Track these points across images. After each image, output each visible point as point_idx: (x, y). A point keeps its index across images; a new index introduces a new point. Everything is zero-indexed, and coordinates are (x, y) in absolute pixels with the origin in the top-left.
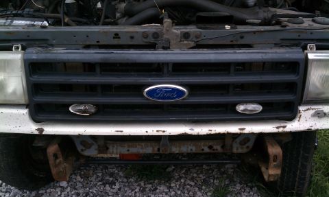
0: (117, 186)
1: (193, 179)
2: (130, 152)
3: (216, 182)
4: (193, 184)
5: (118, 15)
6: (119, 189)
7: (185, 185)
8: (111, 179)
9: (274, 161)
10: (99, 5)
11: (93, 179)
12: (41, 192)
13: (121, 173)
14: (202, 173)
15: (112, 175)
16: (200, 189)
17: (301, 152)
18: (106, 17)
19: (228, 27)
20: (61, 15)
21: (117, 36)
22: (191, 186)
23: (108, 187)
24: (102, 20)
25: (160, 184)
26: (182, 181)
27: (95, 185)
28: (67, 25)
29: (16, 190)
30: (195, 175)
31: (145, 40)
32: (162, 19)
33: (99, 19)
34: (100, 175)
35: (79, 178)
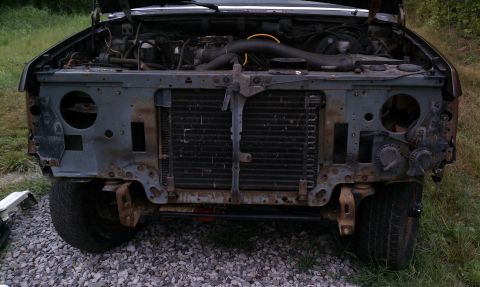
0: (190, 253)
1: (277, 249)
2: (200, 202)
3: (304, 253)
4: (276, 253)
5: (196, 61)
6: (192, 255)
7: (267, 254)
8: (184, 246)
9: (347, 211)
10: (177, 50)
11: (164, 245)
12: (105, 255)
13: (196, 240)
14: (289, 243)
15: (185, 242)
16: (284, 259)
17: (392, 214)
18: (184, 63)
19: (298, 72)
20: (137, 61)
21: (188, 80)
22: (274, 255)
23: (179, 253)
24: (179, 65)
25: (239, 252)
26: (265, 250)
27: (166, 251)
28: (142, 69)
29: (78, 253)
30: (281, 245)
31: (216, 85)
32: (233, 64)
33: (176, 64)
34: (172, 241)
35: (149, 244)
